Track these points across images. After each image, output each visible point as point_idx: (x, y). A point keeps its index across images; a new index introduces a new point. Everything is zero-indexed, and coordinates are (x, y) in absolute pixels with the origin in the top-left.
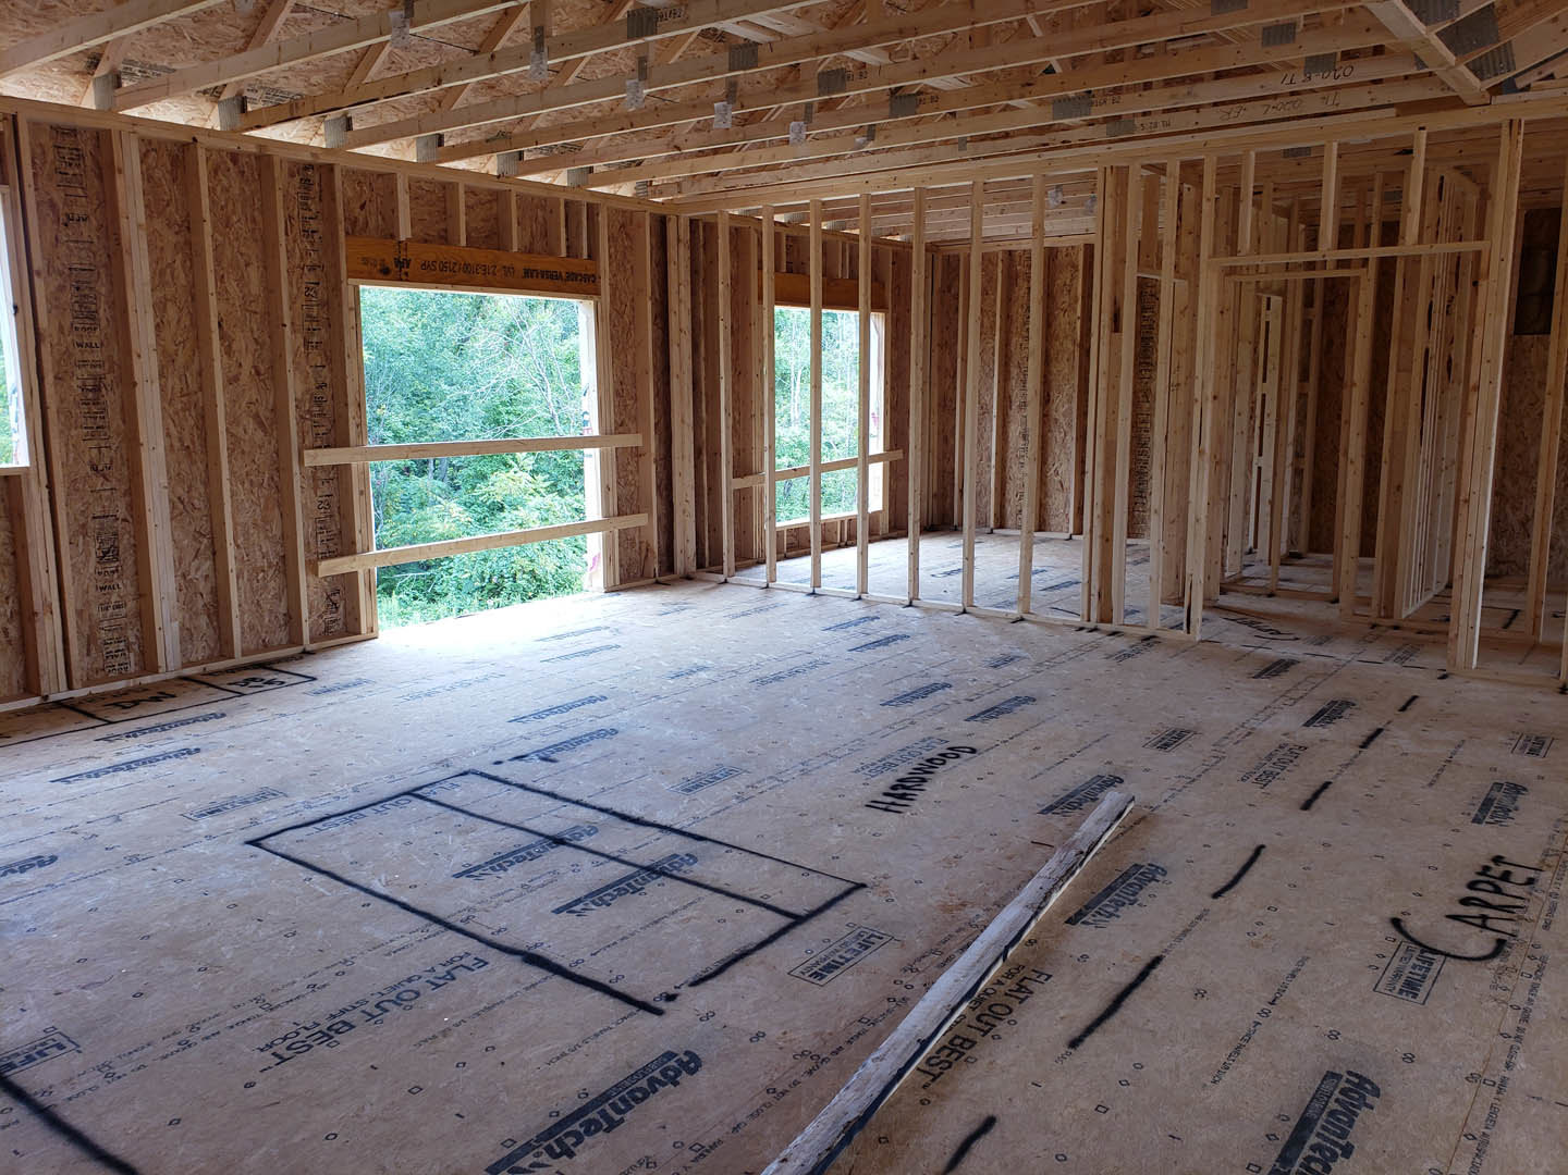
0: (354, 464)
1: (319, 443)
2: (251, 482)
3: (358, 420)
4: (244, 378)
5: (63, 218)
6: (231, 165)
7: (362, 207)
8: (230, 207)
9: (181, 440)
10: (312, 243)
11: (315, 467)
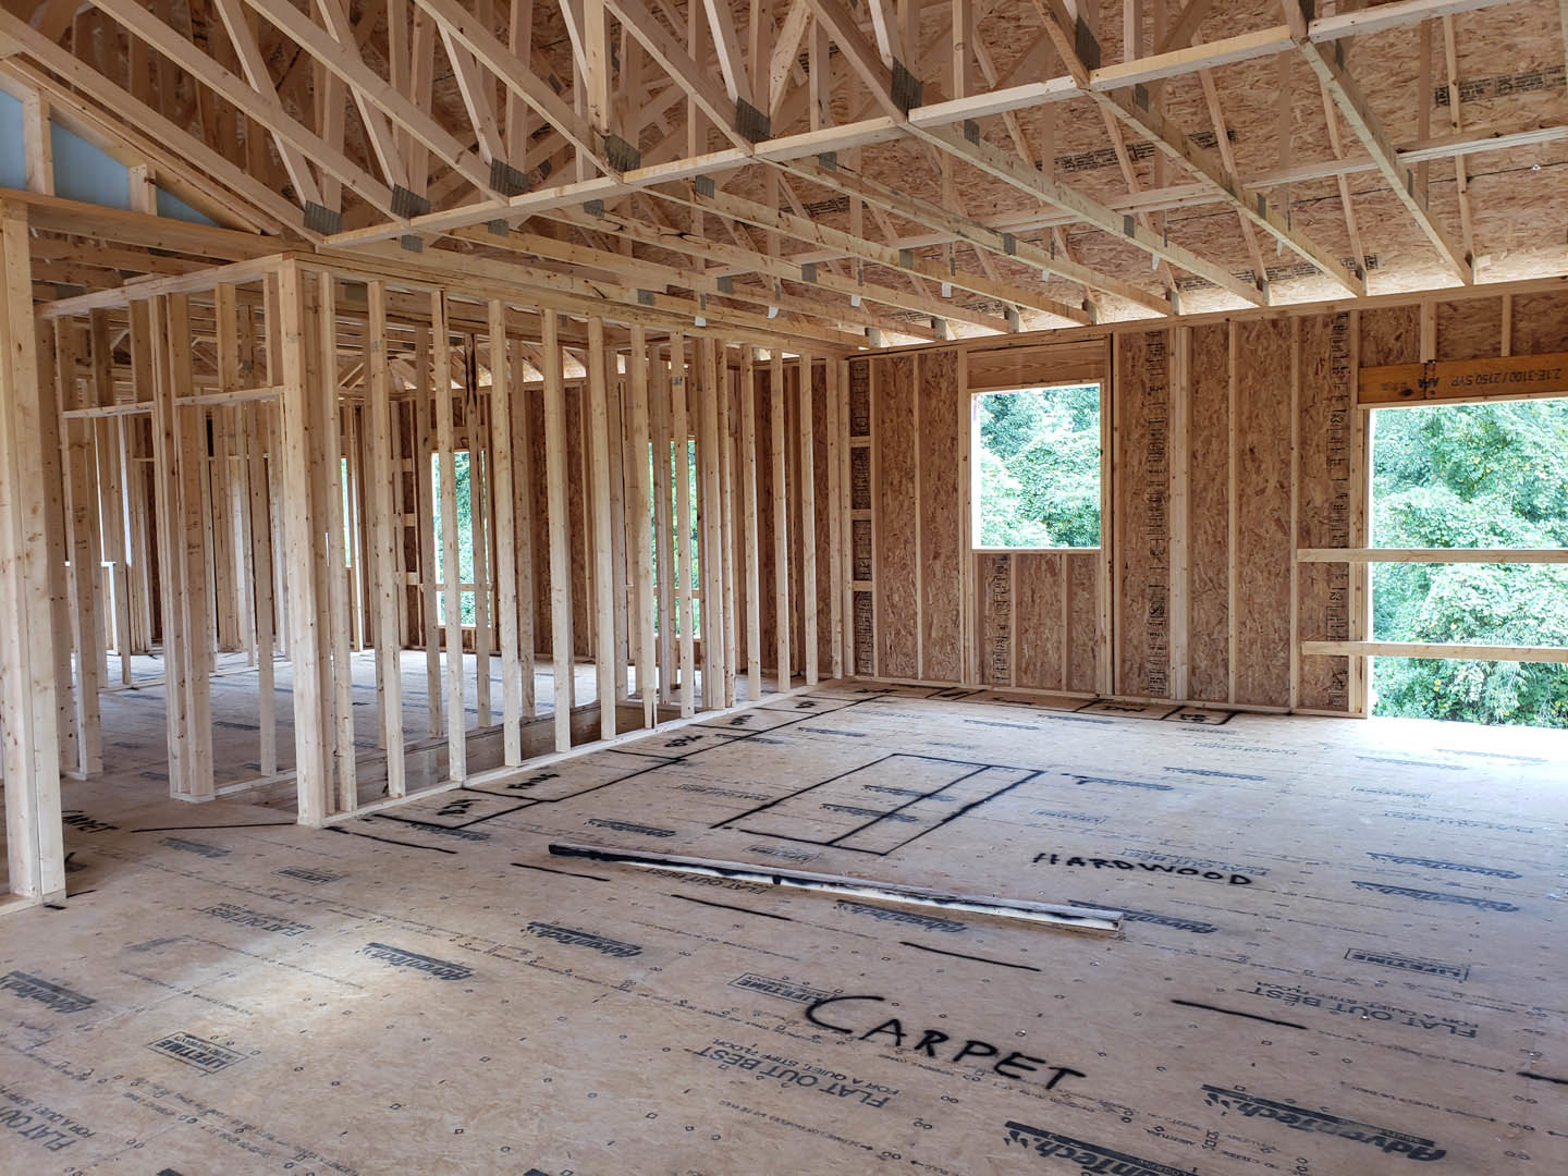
0: (1352, 564)
1: (1335, 544)
2: (1269, 572)
3: (1359, 526)
4: (1269, 491)
5: (1148, 390)
6: (1271, 329)
7: (1398, 338)
8: (1268, 361)
9: (1215, 537)
10: (1341, 378)
11: (1330, 564)
